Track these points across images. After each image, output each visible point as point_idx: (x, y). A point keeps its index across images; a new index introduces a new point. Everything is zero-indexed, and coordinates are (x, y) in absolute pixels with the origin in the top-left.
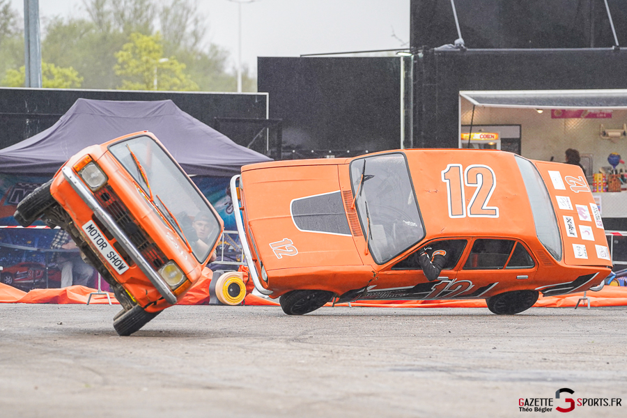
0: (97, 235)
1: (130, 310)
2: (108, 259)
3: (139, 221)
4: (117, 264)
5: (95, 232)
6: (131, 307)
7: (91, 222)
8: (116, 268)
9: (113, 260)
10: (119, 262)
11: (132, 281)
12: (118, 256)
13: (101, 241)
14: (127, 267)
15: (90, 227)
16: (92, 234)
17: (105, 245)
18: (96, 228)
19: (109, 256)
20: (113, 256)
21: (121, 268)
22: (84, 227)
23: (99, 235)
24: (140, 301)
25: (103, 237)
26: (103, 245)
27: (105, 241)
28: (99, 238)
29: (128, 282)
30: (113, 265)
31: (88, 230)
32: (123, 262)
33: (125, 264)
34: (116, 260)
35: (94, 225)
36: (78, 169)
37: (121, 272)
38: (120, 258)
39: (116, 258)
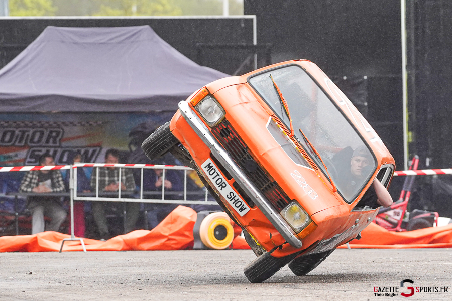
0: (216, 174)
1: (261, 256)
2: (228, 200)
3: (258, 158)
4: (237, 205)
5: (213, 171)
6: (262, 253)
7: (209, 160)
8: (237, 210)
9: (233, 201)
10: (239, 203)
11: (255, 224)
12: (238, 197)
13: (220, 180)
14: (248, 209)
15: (209, 166)
16: (211, 173)
17: (224, 185)
18: (214, 166)
19: (229, 196)
20: (233, 197)
21: (241, 210)
22: (203, 166)
23: (218, 174)
24: (265, 245)
25: (221, 176)
26: (222, 185)
27: (224, 180)
28: (218, 177)
29: (250, 225)
30: (233, 206)
31: (207, 169)
32: (244, 203)
33: (246, 206)
34: (236, 201)
35: (212, 164)
36: (194, 104)
37: (242, 214)
38: (240, 199)
39: (236, 198)
